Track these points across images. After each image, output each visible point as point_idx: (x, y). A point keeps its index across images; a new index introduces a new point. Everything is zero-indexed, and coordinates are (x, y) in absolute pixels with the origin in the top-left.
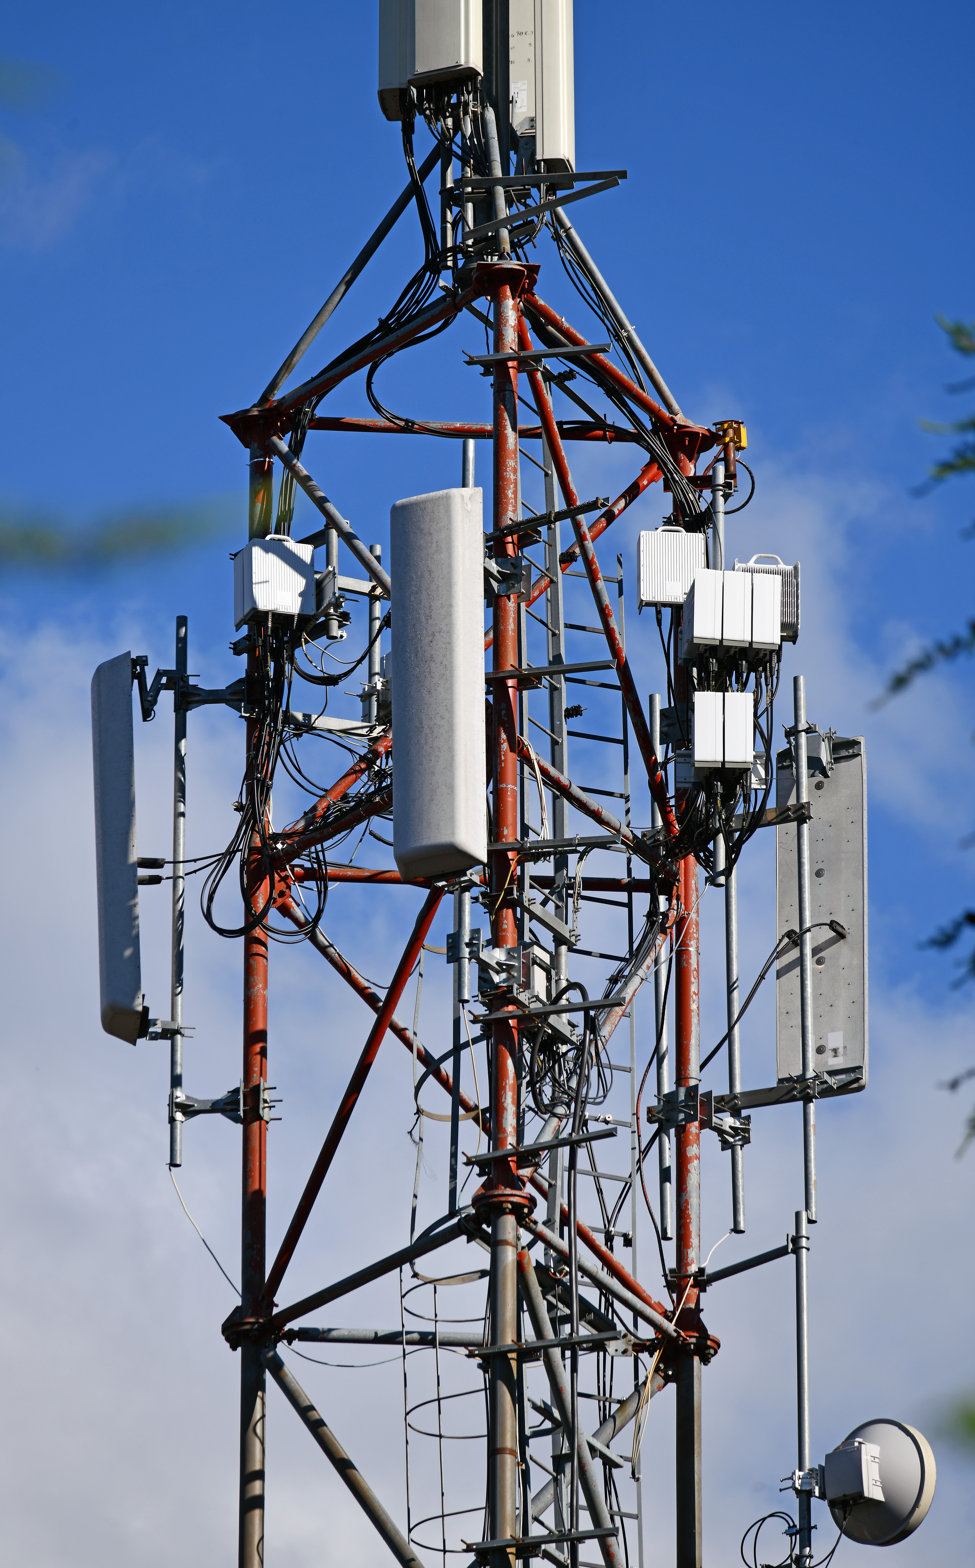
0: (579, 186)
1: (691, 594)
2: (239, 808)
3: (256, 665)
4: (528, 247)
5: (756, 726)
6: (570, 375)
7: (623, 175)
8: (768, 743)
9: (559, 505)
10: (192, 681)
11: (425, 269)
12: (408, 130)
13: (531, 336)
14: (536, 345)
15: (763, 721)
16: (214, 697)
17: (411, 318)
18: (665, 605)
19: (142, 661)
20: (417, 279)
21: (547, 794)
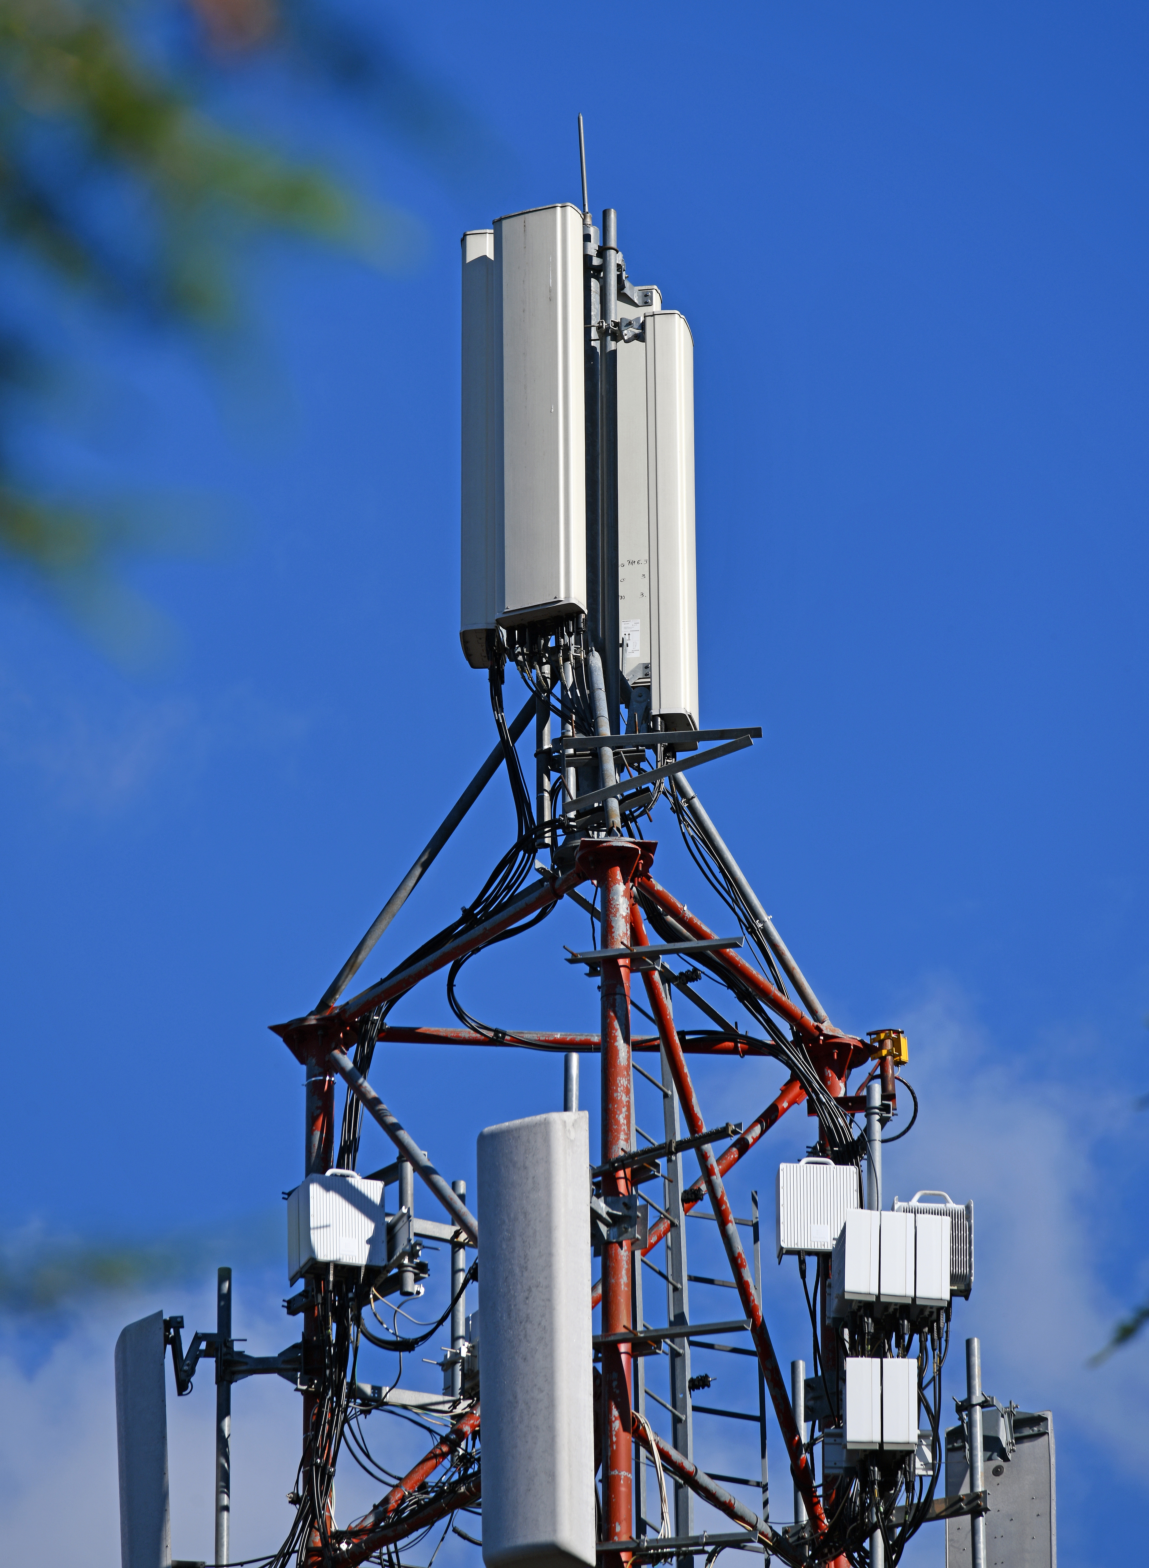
0: (703, 746)
1: (841, 1240)
2: (295, 1500)
3: (315, 1327)
4: (642, 821)
5: (921, 1400)
6: (693, 975)
7: (757, 733)
8: (935, 1420)
9: (681, 1132)
10: (237, 1347)
11: (517, 848)
12: (497, 679)
13: (646, 928)
14: (653, 940)
15: (929, 1393)
16: (264, 1366)
17: (501, 907)
18: (810, 1253)
19: (177, 1323)
20: (508, 860)
21: (667, 1483)
